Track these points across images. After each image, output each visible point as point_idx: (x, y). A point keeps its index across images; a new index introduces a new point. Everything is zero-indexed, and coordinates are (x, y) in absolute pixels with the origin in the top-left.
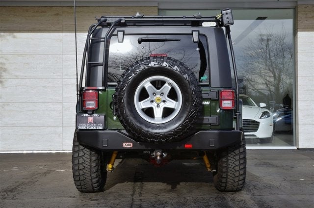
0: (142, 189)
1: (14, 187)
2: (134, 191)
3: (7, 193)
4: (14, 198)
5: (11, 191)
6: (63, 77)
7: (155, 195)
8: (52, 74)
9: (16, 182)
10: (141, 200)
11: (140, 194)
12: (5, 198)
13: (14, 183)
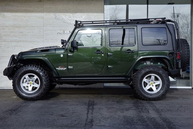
0: (93, 110)
1: (16, 108)
2: (88, 112)
3: (12, 112)
4: (17, 115)
5: (14, 110)
6: (44, 41)
7: (101, 114)
8: (37, 39)
9: (16, 106)
10: (92, 117)
11: (92, 114)
12: (11, 114)
13: (15, 106)
